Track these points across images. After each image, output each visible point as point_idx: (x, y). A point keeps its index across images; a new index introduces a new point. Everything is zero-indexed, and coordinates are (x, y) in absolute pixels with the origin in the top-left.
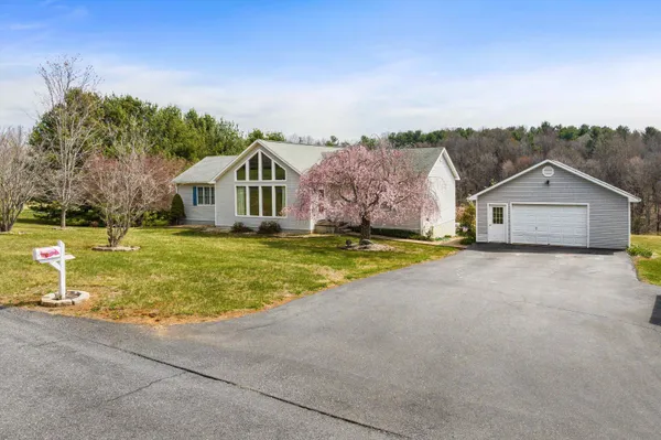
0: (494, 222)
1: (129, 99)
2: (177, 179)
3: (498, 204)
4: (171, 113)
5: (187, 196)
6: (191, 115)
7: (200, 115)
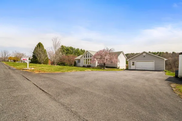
0: (132, 65)
1: (71, 47)
2: (75, 59)
3: (133, 61)
4: (78, 49)
5: (77, 61)
6: (81, 50)
7: (83, 50)
